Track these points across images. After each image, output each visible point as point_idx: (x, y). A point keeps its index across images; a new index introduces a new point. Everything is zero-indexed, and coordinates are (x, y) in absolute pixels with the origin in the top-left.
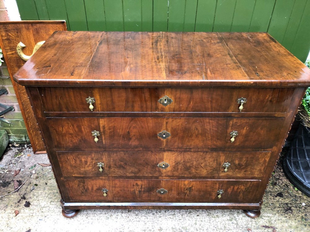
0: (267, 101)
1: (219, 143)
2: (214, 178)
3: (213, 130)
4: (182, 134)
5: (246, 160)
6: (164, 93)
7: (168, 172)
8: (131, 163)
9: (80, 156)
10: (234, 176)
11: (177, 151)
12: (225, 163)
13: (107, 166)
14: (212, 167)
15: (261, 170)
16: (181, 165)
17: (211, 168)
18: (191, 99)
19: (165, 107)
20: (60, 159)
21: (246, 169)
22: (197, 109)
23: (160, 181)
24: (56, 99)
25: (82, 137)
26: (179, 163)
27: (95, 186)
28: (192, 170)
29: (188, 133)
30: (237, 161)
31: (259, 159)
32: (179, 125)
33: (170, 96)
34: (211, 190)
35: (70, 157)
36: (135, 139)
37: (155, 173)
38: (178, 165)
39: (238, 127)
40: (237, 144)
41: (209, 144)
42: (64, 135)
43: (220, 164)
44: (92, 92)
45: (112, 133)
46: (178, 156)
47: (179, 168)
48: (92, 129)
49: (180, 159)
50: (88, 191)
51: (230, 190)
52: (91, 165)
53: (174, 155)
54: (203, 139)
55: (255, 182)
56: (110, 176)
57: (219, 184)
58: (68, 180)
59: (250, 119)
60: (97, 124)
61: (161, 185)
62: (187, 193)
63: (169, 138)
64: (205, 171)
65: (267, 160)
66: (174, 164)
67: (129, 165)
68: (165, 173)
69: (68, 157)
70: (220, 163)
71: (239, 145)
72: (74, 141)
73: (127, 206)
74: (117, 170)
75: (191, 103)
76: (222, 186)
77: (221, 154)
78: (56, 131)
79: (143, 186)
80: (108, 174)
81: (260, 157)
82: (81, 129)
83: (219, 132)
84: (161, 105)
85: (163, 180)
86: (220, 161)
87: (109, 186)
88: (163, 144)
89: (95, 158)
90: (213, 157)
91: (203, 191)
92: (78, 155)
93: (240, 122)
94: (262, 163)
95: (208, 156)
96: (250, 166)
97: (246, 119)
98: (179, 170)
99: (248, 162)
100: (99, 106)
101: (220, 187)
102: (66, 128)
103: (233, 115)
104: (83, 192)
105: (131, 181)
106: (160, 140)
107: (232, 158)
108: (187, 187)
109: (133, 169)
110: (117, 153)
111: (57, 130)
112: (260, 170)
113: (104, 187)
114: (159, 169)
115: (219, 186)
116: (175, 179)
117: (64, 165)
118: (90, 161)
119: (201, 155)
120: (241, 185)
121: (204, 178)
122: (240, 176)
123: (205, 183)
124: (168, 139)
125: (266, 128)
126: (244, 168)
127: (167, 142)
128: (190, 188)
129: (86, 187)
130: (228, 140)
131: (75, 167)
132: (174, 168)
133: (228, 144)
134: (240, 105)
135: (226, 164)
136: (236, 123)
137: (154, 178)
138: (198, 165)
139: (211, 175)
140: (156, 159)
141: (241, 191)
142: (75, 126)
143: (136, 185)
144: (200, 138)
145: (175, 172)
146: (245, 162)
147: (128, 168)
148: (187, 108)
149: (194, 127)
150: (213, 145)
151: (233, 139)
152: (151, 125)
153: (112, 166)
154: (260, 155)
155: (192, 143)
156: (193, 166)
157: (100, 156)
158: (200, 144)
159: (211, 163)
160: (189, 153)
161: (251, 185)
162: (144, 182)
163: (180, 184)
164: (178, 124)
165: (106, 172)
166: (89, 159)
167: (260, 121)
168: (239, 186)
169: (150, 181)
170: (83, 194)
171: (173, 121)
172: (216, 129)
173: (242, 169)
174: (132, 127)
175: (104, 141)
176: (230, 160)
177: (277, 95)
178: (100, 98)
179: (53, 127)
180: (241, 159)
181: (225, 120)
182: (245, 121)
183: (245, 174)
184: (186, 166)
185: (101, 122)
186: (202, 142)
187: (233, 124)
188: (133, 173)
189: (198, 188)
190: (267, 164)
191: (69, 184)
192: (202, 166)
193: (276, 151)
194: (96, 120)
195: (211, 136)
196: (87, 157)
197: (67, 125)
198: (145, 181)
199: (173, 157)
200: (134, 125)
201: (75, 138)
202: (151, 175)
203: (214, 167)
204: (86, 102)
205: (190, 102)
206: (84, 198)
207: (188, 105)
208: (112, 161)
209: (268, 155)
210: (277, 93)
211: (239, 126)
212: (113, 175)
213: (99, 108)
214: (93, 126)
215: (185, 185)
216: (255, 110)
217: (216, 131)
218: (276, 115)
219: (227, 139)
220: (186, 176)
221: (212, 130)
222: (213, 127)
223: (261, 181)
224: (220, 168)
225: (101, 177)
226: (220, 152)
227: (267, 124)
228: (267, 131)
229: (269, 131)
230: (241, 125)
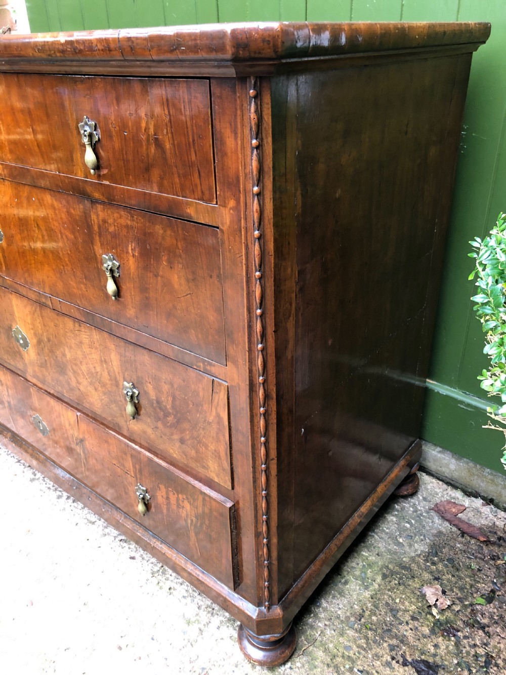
0: (148, 141)
1: (92, 294)
2: (120, 429)
3: (66, 237)
4: (20, 237)
5: (169, 390)
7: (33, 363)
11: (27, 297)
12: (126, 383)
14: (104, 385)
15: (220, 458)
16: (47, 350)
17: (104, 389)
22: (17, 152)
23: (29, 388)
26: (43, 341)
28: (70, 379)
30: (149, 385)
31: (201, 405)
34: (123, 473)
37: (15, 355)
38: (43, 349)
39: (115, 244)
41: (75, 291)
43: (117, 383)
47: (47, 358)
49: (40, 327)
51: (161, 499)
53: (27, 311)
55: (214, 503)
57: (132, 461)
59: (132, 216)
61: (34, 401)
62: (81, 454)
64: (95, 395)
66: (35, 341)
68: (30, 364)
70: (115, 376)
76: (140, 472)
77: (109, 344)
79: (10, 391)
81: (201, 394)
83: (80, 248)
85: (33, 389)
86: (114, 370)
90: (97, 348)
91: (108, 468)
93: (112, 221)
94: (214, 427)
95: (85, 338)
96: (187, 425)
97: (122, 213)
98: (48, 364)
99: (178, 403)
101: (138, 476)
107: (136, 370)
108: (76, 434)
112: (217, 455)
114: (17, 347)
115: (133, 466)
119: (71, 331)
120: (182, 493)
122: (175, 455)
123: (106, 442)
125: (180, 266)
126: (174, 426)
127: (4, 257)
128: (82, 440)
132: (38, 354)
135: (128, 387)
136: (104, 221)
138: (76, 365)
140: (4, 310)
141: (189, 521)
144: (51, 260)
145: (44, 371)
146: (170, 399)
149: (33, 218)
150: (82, 295)
154: (201, 386)
156: (67, 361)
158: (58, 285)
159: (98, 369)
162: (8, 380)
163: (62, 418)
164: (6, 202)
167: (159, 229)
168: (178, 494)
169: (16, 382)
172: (73, 236)
173: (171, 427)
176: (135, 377)
177: (166, 112)
180: (157, 381)
181: (81, 206)
182: (123, 221)
183: (185, 454)
184: (56, 357)
186: (59, 278)
187: (99, 226)
189: (95, 450)
192: (85, 374)
195: (70, 261)
198: (9, 378)
199: (27, 315)
202: (12, 362)
203: (109, 387)
209: (222, 395)
210: (163, 105)
211: (115, 235)
215: (70, 424)
216: (131, 177)
217: (74, 243)
218: (191, 211)
220: (65, 393)
221: (64, 237)
222: (64, 228)
223: (231, 503)
224: (120, 396)
227: (179, 244)
228: (188, 281)
229: (193, 280)
230: (119, 235)
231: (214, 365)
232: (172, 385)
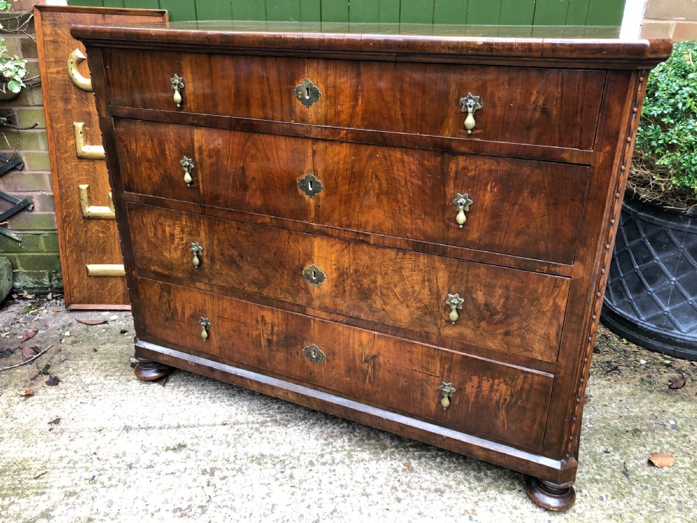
0: (535, 109)
1: (430, 227)
2: (426, 337)
3: (412, 183)
4: (347, 187)
5: (503, 293)
6: (304, 72)
7: (324, 296)
8: (250, 257)
9: (162, 220)
10: (480, 343)
11: (338, 237)
12: (451, 295)
13: (207, 256)
14: (420, 301)
15: (549, 339)
16: (349, 281)
17: (419, 305)
18: (357, 91)
19: (307, 109)
20: (132, 220)
21: (508, 326)
22: (372, 119)
23: (309, 320)
24: (127, 78)
25: (165, 171)
26: (347, 274)
27: (187, 305)
28: (375, 302)
29: (360, 185)
30: (479, 292)
31: (538, 299)
32: (338, 163)
33: (315, 81)
34: (424, 376)
35: (149, 219)
36: (256, 190)
37: (298, 292)
38: (344, 281)
39: (472, 184)
40: (474, 235)
41: (407, 226)
42: (137, 163)
43: (438, 297)
44: (179, 63)
45: (215, 167)
46: (342, 251)
47: (347, 288)
48: (181, 152)
49: (347, 262)
50: (176, 317)
51: (470, 389)
52: (181, 247)
53: (334, 249)
54: (391, 207)
55: (536, 378)
56: (214, 282)
57: (441, 362)
58: (143, 280)
59: (498, 163)
60: (190, 141)
61: (312, 331)
62: (368, 371)
63: (322, 194)
64: (405, 311)
65: (563, 304)
66: (335, 275)
67: (247, 261)
68: (319, 297)
69: (144, 219)
70: (439, 291)
71: (480, 239)
72: (154, 180)
73: (246, 379)
74: (225, 271)
75: (360, 101)
76: (450, 370)
77: (437, 264)
78: (127, 151)
79: (276, 328)
80: (210, 277)
81: (540, 291)
82: (165, 150)
83: (427, 191)
84: (300, 103)
85: (314, 320)
86: (438, 286)
87: (212, 312)
88: (310, 213)
89: (186, 229)
90: (421, 270)
91: (405, 376)
92: (160, 215)
93: (473, 167)
94: (549, 314)
95: (408, 263)
96: (516, 319)
97: (488, 161)
98: (347, 293)
99: (510, 302)
100: (190, 98)
101: (445, 374)
102: (142, 145)
103: (454, 145)
104: (167, 319)
105: (253, 309)
106: (302, 197)
107: (467, 282)
108: (367, 352)
109: (254, 273)
110: (225, 222)
111: (129, 148)
112: (547, 337)
113: (203, 312)
114: (305, 284)
115: (441, 367)
116: (341, 322)
117: (137, 238)
118: (178, 236)
119: (392, 260)
120: (499, 378)
121: (406, 332)
122: (494, 347)
123: (408, 351)
124: (318, 198)
125: (542, 195)
126: (501, 322)
127: (317, 206)
128: (374, 357)
129: (172, 307)
130: (449, 219)
131: (156, 247)
132: (336, 286)
133: (452, 234)
134: (466, 113)
135: (453, 298)
136: (464, 168)
137: (296, 309)
138: (387, 288)
139: (422, 326)
140: (298, 252)
141: (502, 401)
142: (156, 142)
143: (262, 321)
144: (385, 204)
145: (339, 301)
146: (502, 300)
147: (246, 267)
148: (352, 116)
149: (370, 171)
150: (416, 229)
151: (461, 218)
152: (285, 156)
153: (216, 255)
154: (541, 284)
155: (370, 218)
156: (376, 287)
157: (195, 226)
158: (387, 225)
159: (417, 288)
160: (365, 247)
161: (527, 386)
162: (278, 318)
163: (351, 340)
164: (336, 159)
165: (207, 270)
166: (177, 230)
167: (526, 170)
168: (493, 381)
169: (290, 317)
170: (167, 324)
171: (326, 148)
172: (420, 183)
173: (496, 323)
174: (250, 155)
175: (201, 187)
176: (463, 288)
177: (559, 90)
178: (193, 77)
179: (123, 142)
180: (490, 288)
181: (439, 159)
182: (486, 167)
183: (507, 343)
184: (362, 285)
185: (196, 138)
186: (390, 217)
187: (457, 172)
188: (256, 284)
189: (391, 361)
190: (562, 320)
191: (144, 291)
192: (398, 295)
193: (583, 278)
194: (188, 130)
195: (410, 203)
196: (174, 224)
197: (142, 137)
198: (280, 316)
199: (332, 253)
200: (252, 152)
201: (155, 171)
202: (290, 299)
203: (426, 301)
204: (170, 87)
205: (357, 100)
206: (170, 335)
207: (354, 106)
208: (216, 242)
209: (563, 287)
210: (557, 85)
211: (473, 178)
212: (220, 283)
213: (192, 103)
214: (183, 145)
215: (361, 344)
216: (507, 135)
217: (419, 188)
218: (566, 156)
219: (447, 215)
220: (363, 316)
221: (409, 184)
222: (411, 176)
223: (552, 376)
224: (439, 308)
225: (198, 284)
226: (436, 257)
227: (546, 180)
228: (548, 205)
229: (554, 204)
230: (479, 177)
231: (560, 266)
232: (507, 288)
